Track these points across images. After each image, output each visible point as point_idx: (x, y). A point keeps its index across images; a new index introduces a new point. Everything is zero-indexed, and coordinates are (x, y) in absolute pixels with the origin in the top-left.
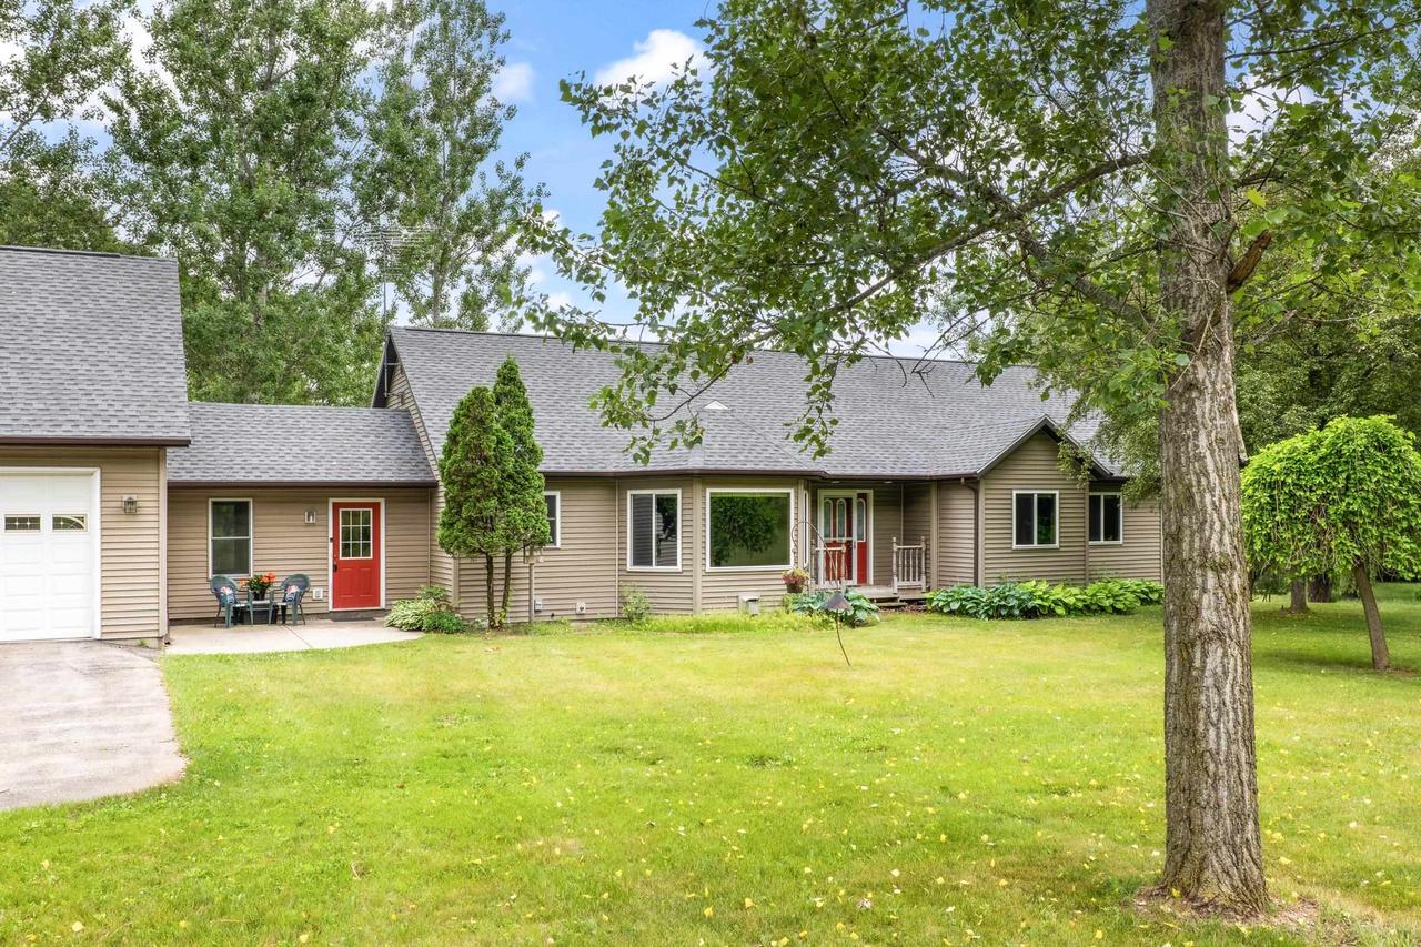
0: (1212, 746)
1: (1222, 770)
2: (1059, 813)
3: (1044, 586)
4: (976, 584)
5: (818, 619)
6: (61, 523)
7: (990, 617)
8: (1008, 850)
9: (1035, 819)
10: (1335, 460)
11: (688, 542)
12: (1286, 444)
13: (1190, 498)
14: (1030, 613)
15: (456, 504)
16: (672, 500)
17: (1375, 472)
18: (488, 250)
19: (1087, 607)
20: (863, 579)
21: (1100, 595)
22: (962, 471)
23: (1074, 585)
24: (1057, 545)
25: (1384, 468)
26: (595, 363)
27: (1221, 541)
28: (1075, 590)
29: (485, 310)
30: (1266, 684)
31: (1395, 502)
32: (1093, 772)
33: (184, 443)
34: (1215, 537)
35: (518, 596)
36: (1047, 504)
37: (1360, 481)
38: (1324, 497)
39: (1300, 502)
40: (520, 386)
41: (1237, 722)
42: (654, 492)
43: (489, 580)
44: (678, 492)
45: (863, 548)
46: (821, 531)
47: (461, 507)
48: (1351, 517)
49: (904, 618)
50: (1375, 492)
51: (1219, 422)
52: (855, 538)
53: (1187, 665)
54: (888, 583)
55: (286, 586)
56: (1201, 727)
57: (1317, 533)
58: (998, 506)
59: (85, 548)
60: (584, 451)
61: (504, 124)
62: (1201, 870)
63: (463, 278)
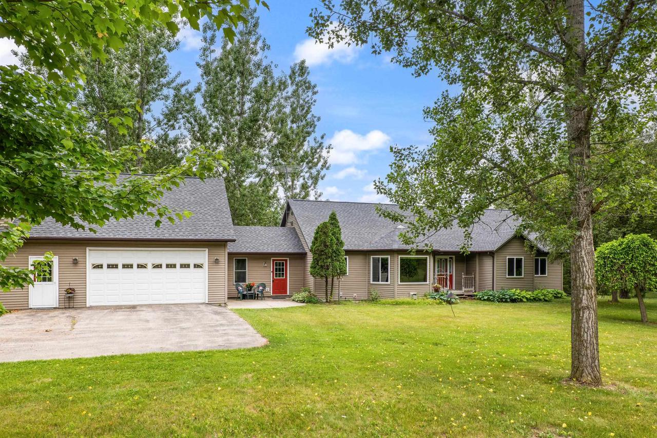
0: (585, 338)
1: (588, 345)
2: (536, 361)
3: (518, 291)
4: (493, 290)
5: (438, 301)
6: (197, 266)
7: (499, 302)
8: (521, 370)
9: (528, 362)
10: (628, 249)
11: (393, 274)
12: (610, 244)
13: (579, 269)
14: (513, 301)
15: (316, 261)
16: (387, 259)
17: (643, 254)
18: (310, 168)
19: (535, 299)
20: (451, 287)
21: (539, 295)
22: (488, 250)
23: (529, 291)
24: (523, 276)
25: (646, 252)
26: (357, 211)
27: (588, 281)
28: (530, 293)
29: (310, 189)
30: (602, 326)
31: (650, 264)
32: (545, 350)
33: (234, 241)
34: (587, 280)
35: (335, 292)
36: (519, 261)
37: (637, 257)
38: (624, 262)
39: (615, 264)
40: (337, 221)
41: (593, 332)
42: (380, 257)
43: (326, 286)
44: (389, 257)
45: (451, 276)
46: (436, 269)
47: (318, 262)
48: (633, 269)
49: (467, 302)
50: (642, 261)
51: (588, 247)
52: (448, 273)
53: (578, 315)
54: (460, 289)
55: (258, 287)
56: (582, 333)
57: (621, 275)
58: (501, 263)
59: (203, 274)
60: (356, 242)
61: (316, 123)
62: (582, 373)
63: (302, 178)
